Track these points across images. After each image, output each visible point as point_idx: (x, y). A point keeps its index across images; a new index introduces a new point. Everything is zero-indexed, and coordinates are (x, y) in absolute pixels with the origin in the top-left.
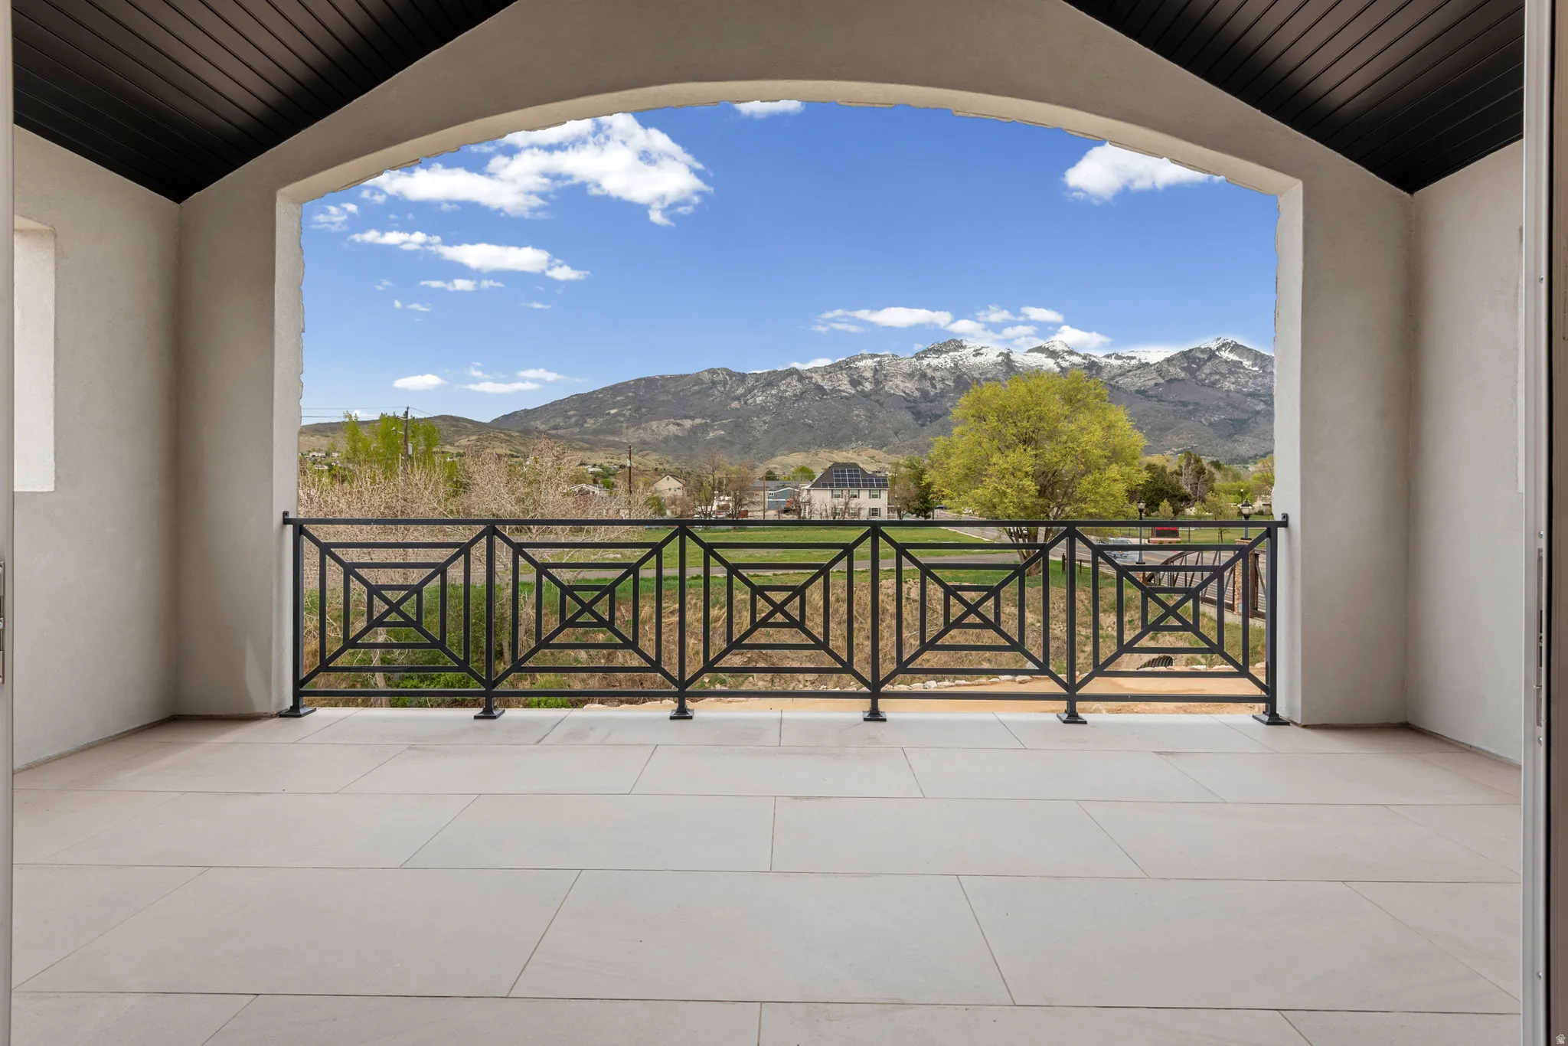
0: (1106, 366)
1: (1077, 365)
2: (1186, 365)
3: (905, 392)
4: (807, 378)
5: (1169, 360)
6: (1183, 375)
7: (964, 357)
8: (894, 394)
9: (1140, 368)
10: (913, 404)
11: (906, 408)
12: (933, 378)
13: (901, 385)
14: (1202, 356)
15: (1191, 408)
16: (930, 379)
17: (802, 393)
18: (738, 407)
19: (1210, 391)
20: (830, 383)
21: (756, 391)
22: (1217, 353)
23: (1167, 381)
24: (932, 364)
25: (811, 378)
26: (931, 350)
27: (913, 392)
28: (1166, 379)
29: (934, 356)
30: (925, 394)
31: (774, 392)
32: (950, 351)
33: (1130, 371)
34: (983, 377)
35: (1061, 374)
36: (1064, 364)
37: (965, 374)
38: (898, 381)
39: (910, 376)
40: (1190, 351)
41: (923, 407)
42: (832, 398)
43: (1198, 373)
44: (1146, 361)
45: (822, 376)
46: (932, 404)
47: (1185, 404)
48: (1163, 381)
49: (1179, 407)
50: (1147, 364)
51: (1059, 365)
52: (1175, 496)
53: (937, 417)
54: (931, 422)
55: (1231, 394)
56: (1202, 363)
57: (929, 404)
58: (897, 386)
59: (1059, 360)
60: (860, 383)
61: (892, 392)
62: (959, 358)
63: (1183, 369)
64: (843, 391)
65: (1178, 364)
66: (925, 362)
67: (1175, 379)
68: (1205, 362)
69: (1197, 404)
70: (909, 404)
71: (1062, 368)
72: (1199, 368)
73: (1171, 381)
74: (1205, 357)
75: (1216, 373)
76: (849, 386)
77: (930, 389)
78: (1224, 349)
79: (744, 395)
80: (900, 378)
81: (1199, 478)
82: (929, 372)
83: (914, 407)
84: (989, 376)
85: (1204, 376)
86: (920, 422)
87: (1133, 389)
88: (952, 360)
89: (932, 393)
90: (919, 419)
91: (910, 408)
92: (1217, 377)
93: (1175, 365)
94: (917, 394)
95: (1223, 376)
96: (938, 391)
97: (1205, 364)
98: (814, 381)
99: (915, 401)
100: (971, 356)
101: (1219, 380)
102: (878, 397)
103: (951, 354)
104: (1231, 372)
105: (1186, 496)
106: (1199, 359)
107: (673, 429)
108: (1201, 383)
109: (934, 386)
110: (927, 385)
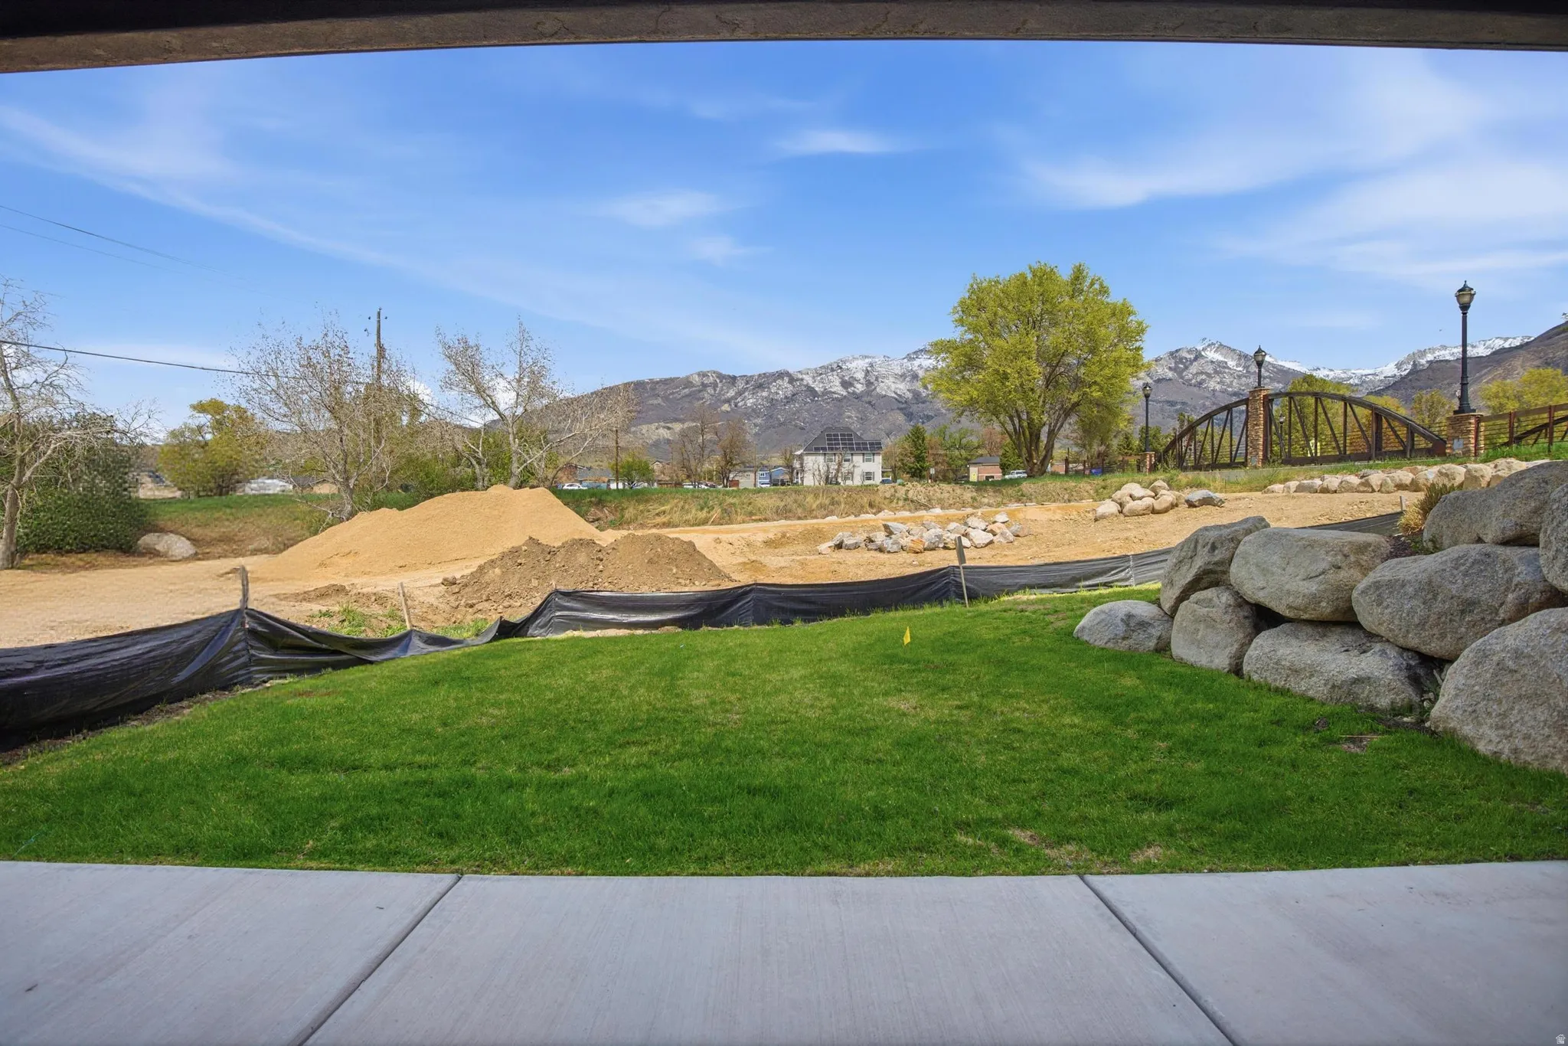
2: (1173, 365)
3: (896, 393)
4: (797, 380)
5: (1158, 360)
6: (1170, 374)
8: (885, 396)
10: (904, 406)
11: (898, 409)
12: (925, 379)
13: (893, 387)
14: (1188, 356)
16: (921, 380)
17: (793, 395)
18: (729, 409)
19: (1196, 390)
20: (821, 385)
21: (746, 394)
22: (1203, 353)
23: (1155, 381)
24: (923, 365)
25: (802, 380)
26: (922, 350)
27: (905, 394)
28: (1155, 379)
29: (925, 356)
30: (916, 395)
31: (765, 394)
38: (890, 381)
39: (903, 376)
40: (1177, 351)
41: (914, 408)
42: (823, 401)
43: (1184, 373)
45: (814, 377)
46: (924, 405)
49: (1167, 407)
53: (929, 418)
55: (1217, 394)
56: (1188, 363)
57: (920, 405)
58: (889, 388)
60: (851, 385)
61: (884, 393)
63: (1170, 369)
64: (834, 393)
65: (1166, 364)
66: (917, 363)
67: (1163, 379)
68: (1192, 362)
69: (1183, 403)
70: (900, 406)
72: (1186, 368)
73: (1159, 381)
74: (1192, 357)
75: (1202, 373)
76: (840, 388)
77: (921, 390)
78: (1209, 349)
79: (734, 398)
80: (892, 379)
82: (921, 373)
83: (905, 408)
85: (1190, 376)
86: (912, 423)
89: (924, 394)
91: (901, 409)
92: (1204, 377)
93: (1162, 365)
94: (909, 395)
95: (1209, 375)
96: (929, 392)
97: (1191, 364)
98: (805, 383)
99: (906, 402)
101: (1204, 380)
102: (869, 399)
104: (1216, 372)
106: (1186, 358)
107: (664, 433)
108: (1188, 383)
109: (926, 388)
110: (918, 386)
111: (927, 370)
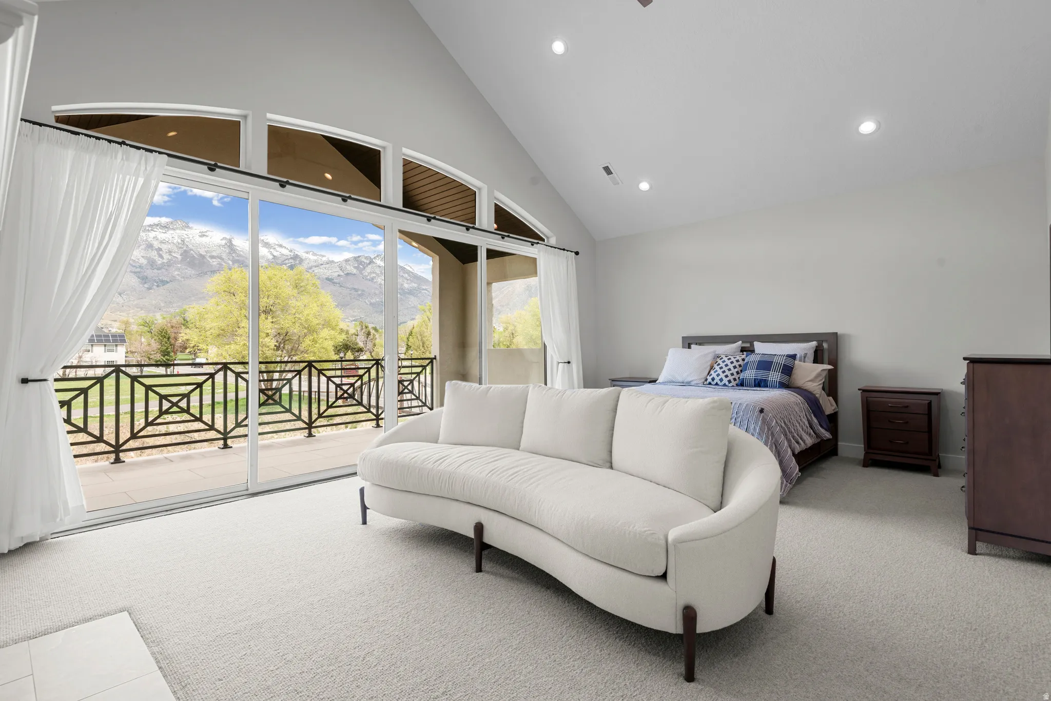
0: (306, 259)
1: (285, 255)
2: (356, 265)
5: (347, 261)
6: (355, 271)
7: (191, 236)
9: (328, 263)
10: (138, 270)
11: (131, 272)
12: (160, 249)
14: (365, 261)
15: (360, 292)
16: (156, 249)
19: (370, 283)
22: (374, 260)
23: (345, 274)
24: (159, 237)
26: (157, 225)
27: (138, 259)
28: (345, 273)
29: (160, 230)
30: (152, 263)
32: (177, 228)
33: (322, 265)
34: (209, 254)
35: (273, 260)
36: (275, 254)
37: (191, 250)
40: (359, 257)
41: (149, 273)
43: (363, 272)
44: (332, 259)
46: (159, 271)
47: (356, 290)
48: (343, 274)
49: (353, 292)
50: (333, 262)
51: (271, 254)
52: (355, 349)
53: (164, 283)
54: (158, 286)
56: (365, 265)
57: (155, 271)
59: (271, 250)
62: (186, 236)
63: (355, 267)
65: (352, 264)
66: (152, 234)
67: (350, 273)
69: (363, 291)
70: (134, 269)
71: (273, 255)
72: (364, 268)
73: (347, 274)
74: (368, 262)
75: (374, 273)
77: (157, 258)
78: (377, 258)
81: (368, 337)
82: (156, 244)
83: (139, 273)
84: (214, 254)
85: (367, 274)
86: (146, 286)
87: (325, 277)
88: (179, 237)
89: (159, 262)
90: (145, 283)
91: (135, 273)
92: (374, 275)
93: (350, 265)
94: (144, 261)
95: (378, 275)
96: (165, 261)
97: (367, 266)
99: (140, 267)
100: (197, 236)
101: (375, 277)
103: (178, 231)
105: (361, 349)
108: (365, 278)
109: (161, 256)
110: (153, 254)
111: (162, 242)
